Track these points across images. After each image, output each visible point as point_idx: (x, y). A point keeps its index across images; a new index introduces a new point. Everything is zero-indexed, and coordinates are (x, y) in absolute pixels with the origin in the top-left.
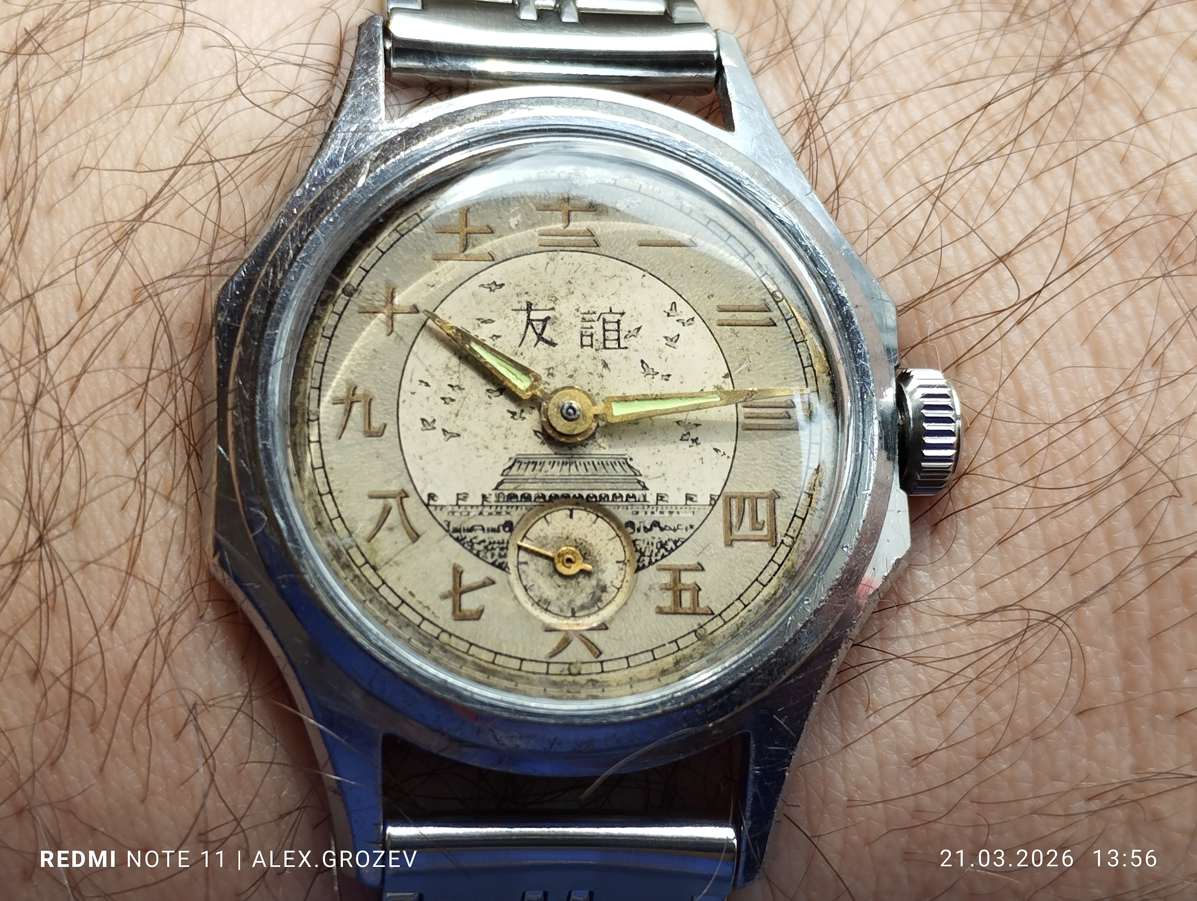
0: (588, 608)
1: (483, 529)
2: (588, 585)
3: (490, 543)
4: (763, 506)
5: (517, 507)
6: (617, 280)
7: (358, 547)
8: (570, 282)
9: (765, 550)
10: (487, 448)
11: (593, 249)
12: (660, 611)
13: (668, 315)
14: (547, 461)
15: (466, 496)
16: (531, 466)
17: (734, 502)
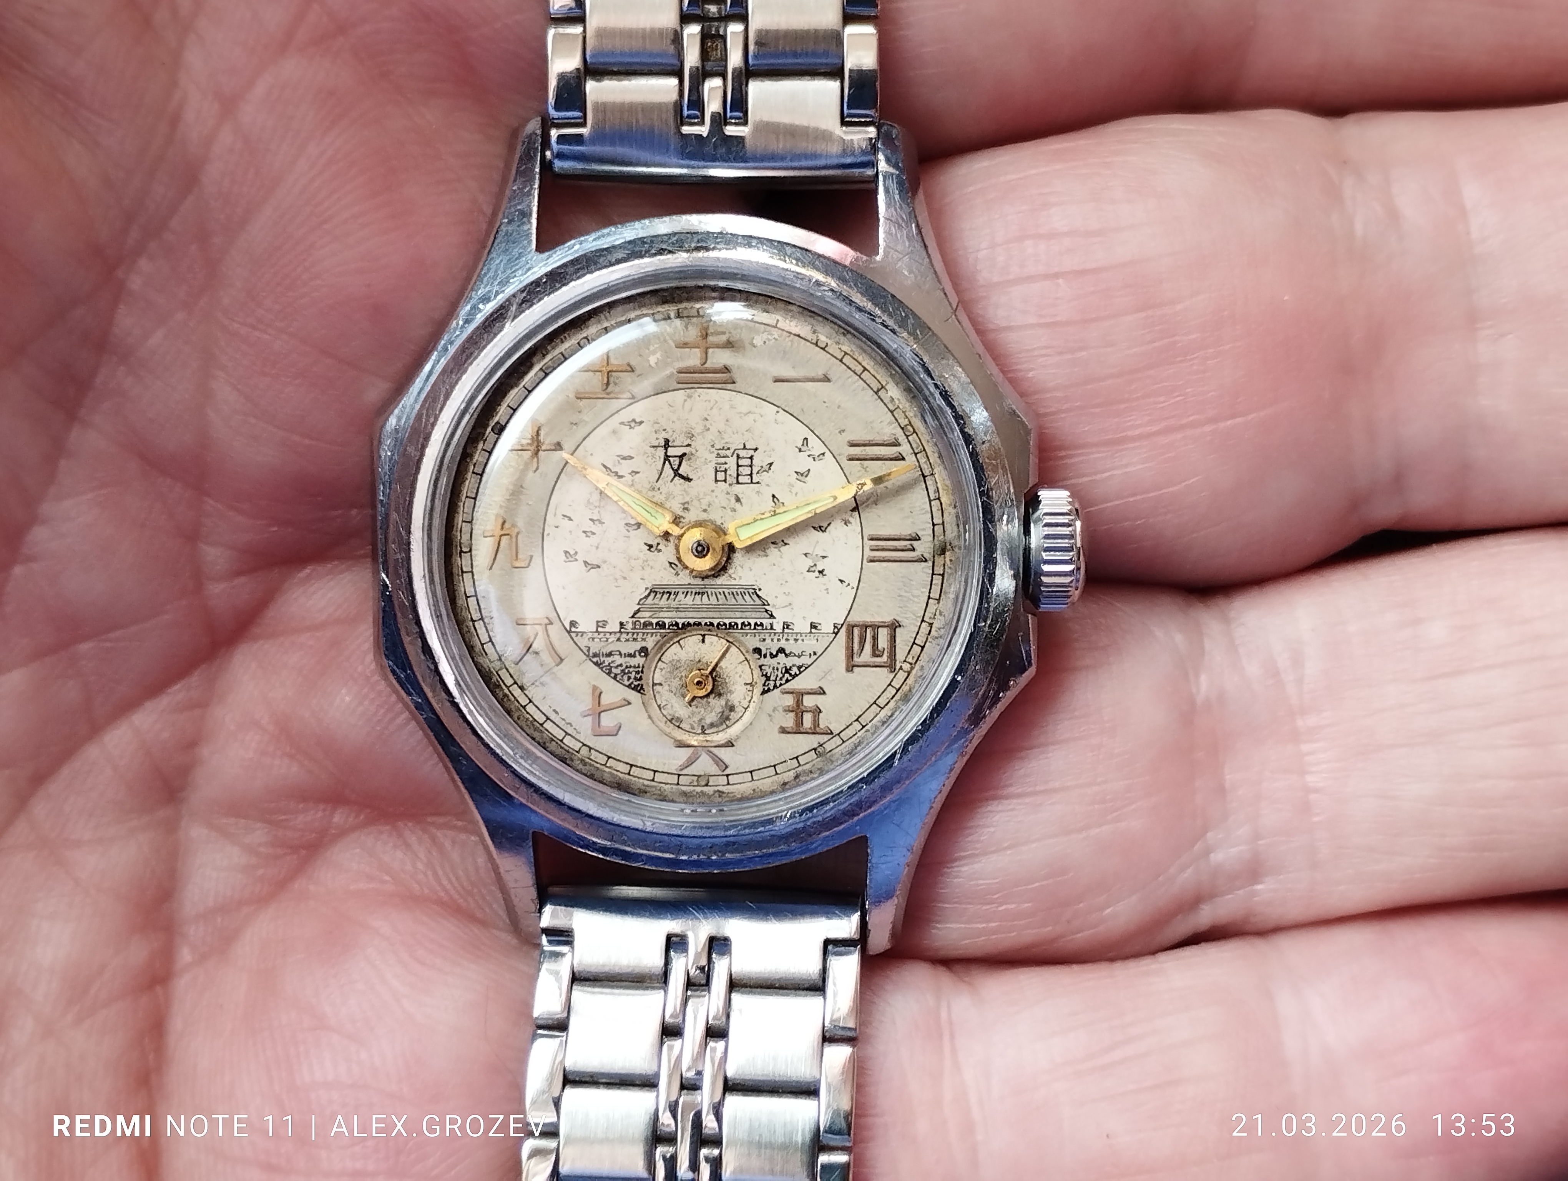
0: (717, 726)
1: (620, 654)
2: (717, 704)
3: (627, 667)
4: (883, 634)
5: (653, 633)
6: (751, 417)
7: (507, 669)
8: (707, 419)
9: (884, 675)
10: (625, 578)
11: (729, 386)
12: (783, 731)
13: (800, 451)
14: (681, 591)
15: (605, 623)
16: (666, 596)
17: (856, 631)
